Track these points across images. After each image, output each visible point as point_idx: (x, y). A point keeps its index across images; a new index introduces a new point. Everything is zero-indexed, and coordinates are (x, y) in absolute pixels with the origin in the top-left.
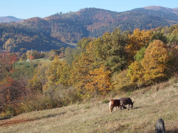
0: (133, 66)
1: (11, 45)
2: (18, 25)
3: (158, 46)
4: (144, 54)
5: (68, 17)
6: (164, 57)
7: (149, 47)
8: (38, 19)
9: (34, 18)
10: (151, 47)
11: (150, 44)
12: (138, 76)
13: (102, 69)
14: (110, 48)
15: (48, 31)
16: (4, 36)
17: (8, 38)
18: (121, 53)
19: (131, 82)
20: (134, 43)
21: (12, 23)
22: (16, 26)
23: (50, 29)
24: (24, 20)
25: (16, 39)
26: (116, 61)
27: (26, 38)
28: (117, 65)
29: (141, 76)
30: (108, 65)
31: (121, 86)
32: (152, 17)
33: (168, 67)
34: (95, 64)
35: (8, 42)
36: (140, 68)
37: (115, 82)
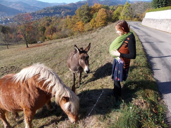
0: (92, 21)
1: (64, 13)
2: (66, 6)
3: (103, 11)
4: (96, 15)
5: (83, 2)
6: (105, 16)
7: (99, 12)
8: (73, 3)
9: (71, 3)
10: (100, 12)
11: (99, 10)
12: (94, 25)
13: (80, 22)
14: (83, 12)
15: (76, 8)
16: (61, 10)
17: (62, 11)
18: (88, 14)
19: (91, 28)
20: (94, 10)
21: (64, 5)
22: (65, 6)
23: (77, 7)
24: (68, 4)
25: (65, 11)
26: (86, 18)
27: (69, 11)
28: (86, 20)
29: (95, 25)
30: (83, 20)
31: (87, 30)
32: (112, 2)
33: (106, 21)
34: (78, 20)
35: (63, 12)
36: (95, 21)
37: (85, 28)
